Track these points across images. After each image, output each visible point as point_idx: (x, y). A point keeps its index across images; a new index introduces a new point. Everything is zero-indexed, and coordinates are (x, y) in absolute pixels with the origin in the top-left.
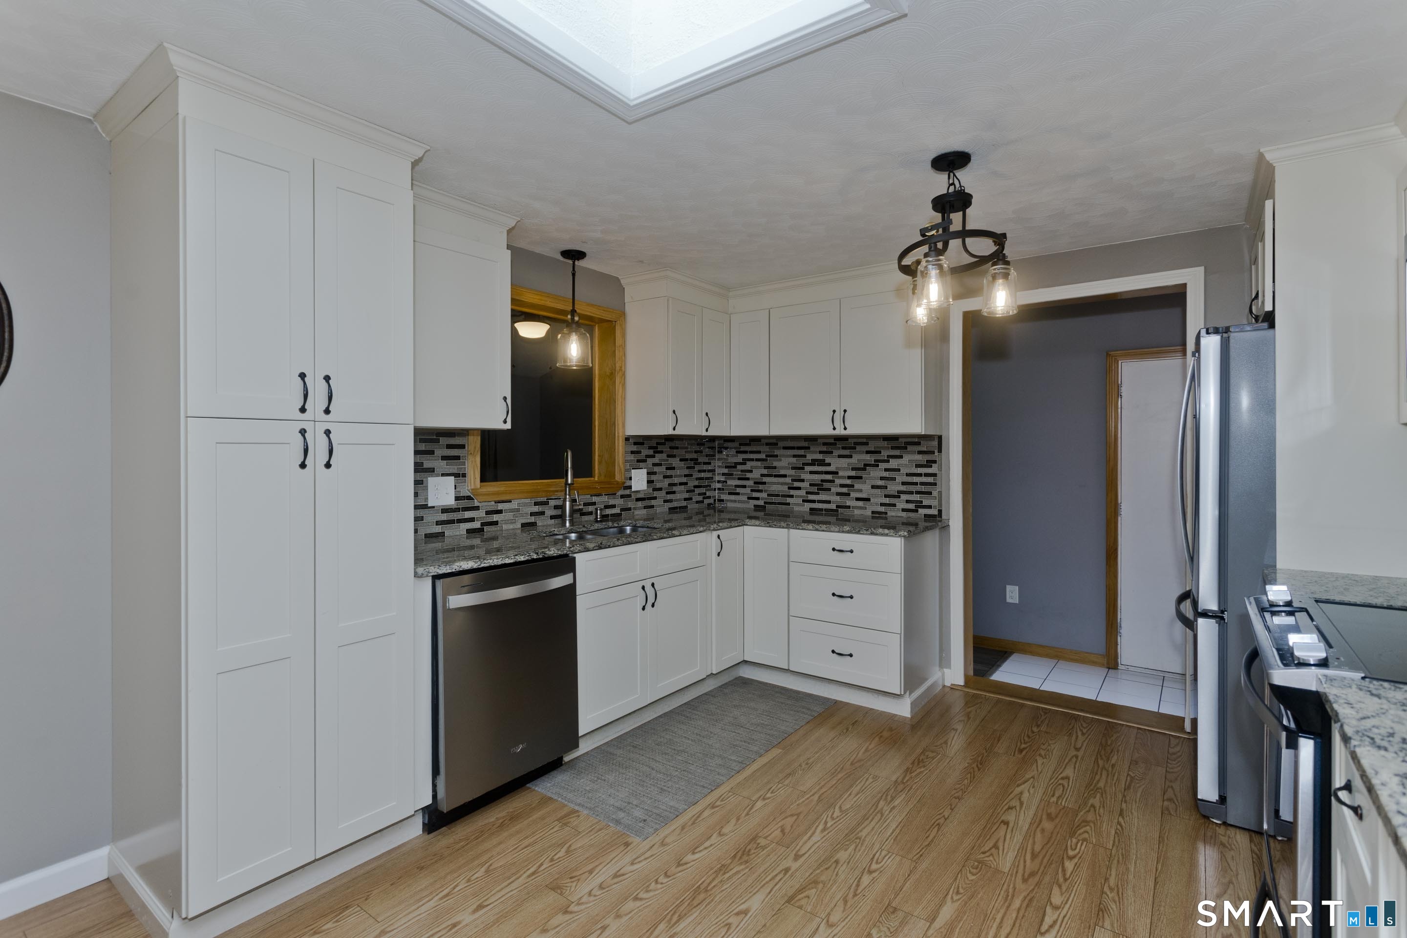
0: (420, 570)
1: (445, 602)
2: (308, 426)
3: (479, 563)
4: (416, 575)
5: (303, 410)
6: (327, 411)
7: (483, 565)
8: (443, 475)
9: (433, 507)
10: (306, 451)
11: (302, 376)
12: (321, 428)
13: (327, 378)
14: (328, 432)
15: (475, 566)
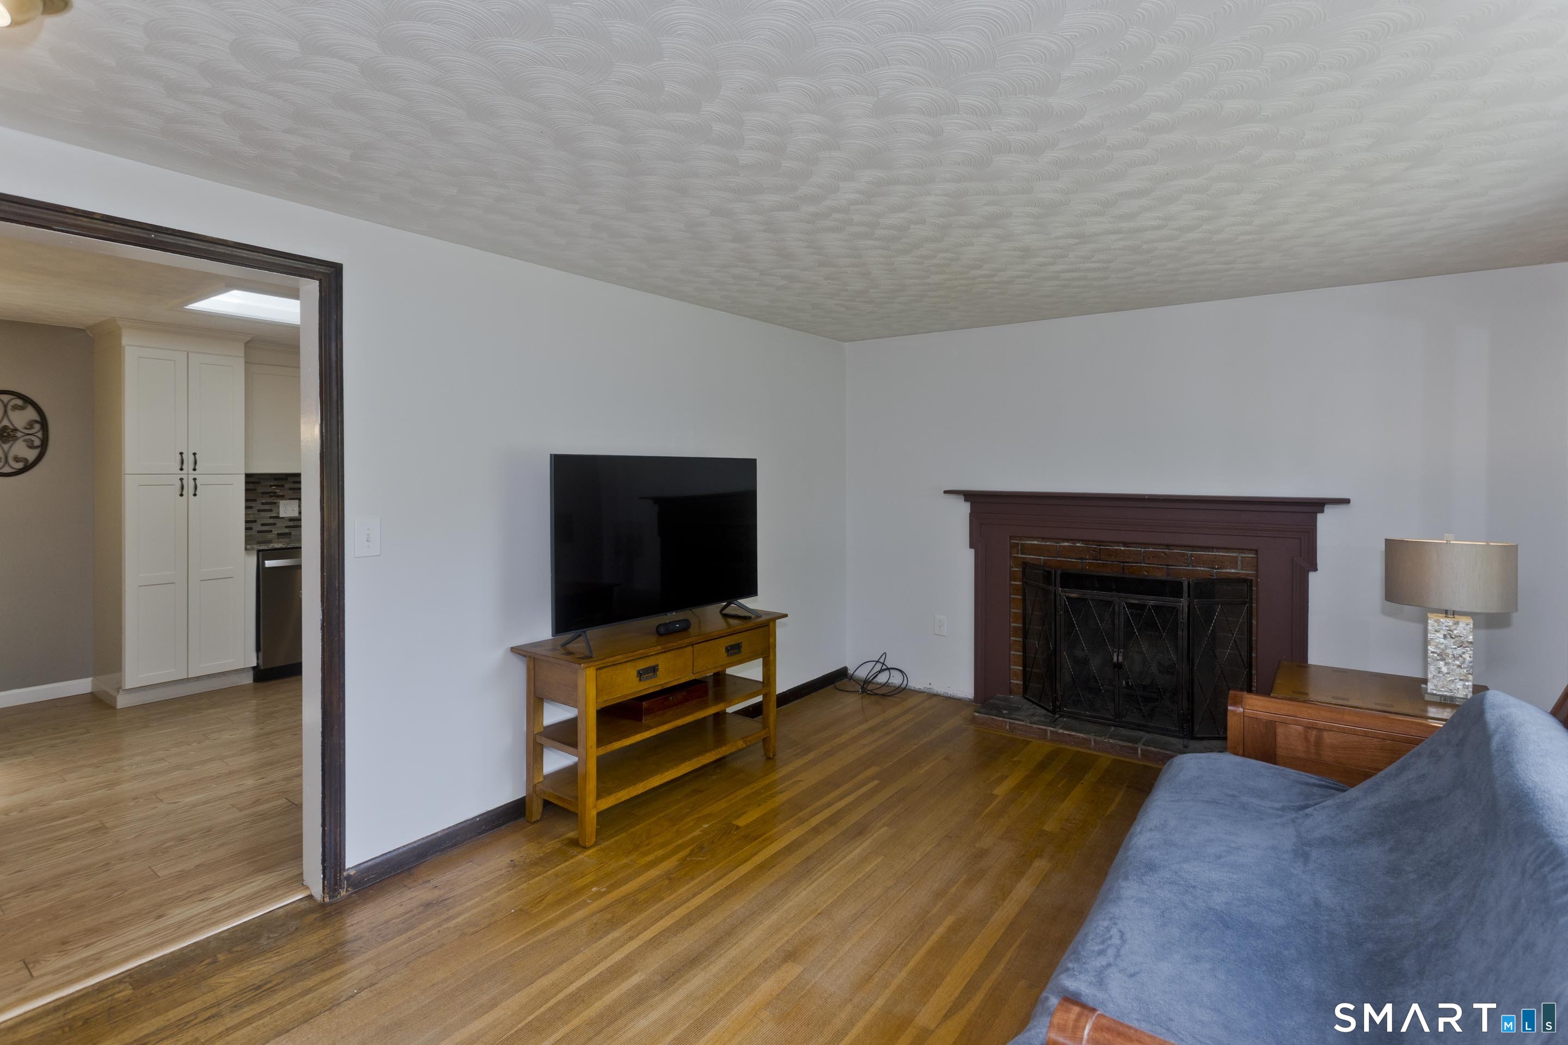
0: (248, 547)
1: (264, 564)
2: (184, 477)
3: (286, 545)
4: (246, 549)
5: (181, 469)
6: (194, 469)
7: (288, 546)
8: (290, 499)
9: (283, 518)
10: (182, 488)
11: (181, 454)
12: (191, 477)
13: (195, 454)
14: (195, 479)
15: (284, 546)
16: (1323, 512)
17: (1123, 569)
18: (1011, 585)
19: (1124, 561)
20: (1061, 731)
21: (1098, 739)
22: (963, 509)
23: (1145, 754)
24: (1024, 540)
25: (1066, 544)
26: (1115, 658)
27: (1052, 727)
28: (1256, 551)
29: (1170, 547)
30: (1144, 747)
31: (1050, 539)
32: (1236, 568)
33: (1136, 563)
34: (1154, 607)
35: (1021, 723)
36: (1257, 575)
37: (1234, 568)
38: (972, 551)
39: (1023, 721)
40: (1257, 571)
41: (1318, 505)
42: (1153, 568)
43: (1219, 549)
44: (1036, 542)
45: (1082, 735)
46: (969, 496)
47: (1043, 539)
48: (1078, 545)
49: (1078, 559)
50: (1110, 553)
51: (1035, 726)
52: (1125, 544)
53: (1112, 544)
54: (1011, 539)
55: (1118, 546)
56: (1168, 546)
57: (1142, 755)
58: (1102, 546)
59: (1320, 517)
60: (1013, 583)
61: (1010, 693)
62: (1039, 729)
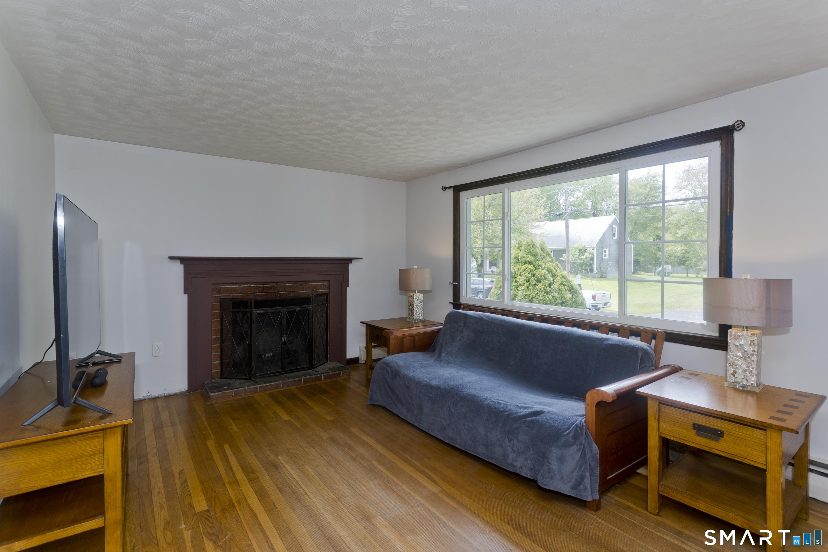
16: (351, 263)
17: (275, 295)
18: (212, 313)
19: (276, 291)
20: (265, 385)
21: (284, 381)
22: (179, 269)
23: (305, 381)
24: (221, 286)
25: (246, 286)
26: (283, 340)
27: (260, 384)
28: (329, 281)
29: (296, 283)
30: (304, 378)
31: (236, 284)
32: (321, 289)
33: (281, 292)
34: (299, 311)
35: (242, 389)
36: (329, 292)
37: (320, 289)
38: (186, 296)
39: (243, 387)
40: (329, 289)
41: (350, 260)
42: (289, 293)
43: (315, 281)
44: (227, 286)
45: (276, 383)
46: (183, 260)
47: (232, 284)
48: (252, 285)
49: (252, 293)
50: (268, 288)
51: (250, 388)
52: (276, 283)
53: (269, 283)
54: (212, 286)
55: (273, 284)
56: (295, 282)
57: (304, 382)
58: (265, 285)
59: (350, 265)
60: (213, 312)
61: (212, 379)
62: (253, 388)
